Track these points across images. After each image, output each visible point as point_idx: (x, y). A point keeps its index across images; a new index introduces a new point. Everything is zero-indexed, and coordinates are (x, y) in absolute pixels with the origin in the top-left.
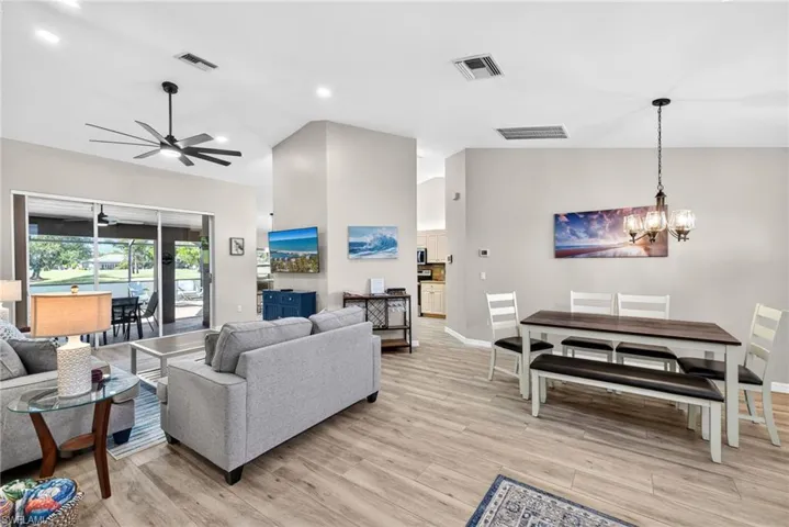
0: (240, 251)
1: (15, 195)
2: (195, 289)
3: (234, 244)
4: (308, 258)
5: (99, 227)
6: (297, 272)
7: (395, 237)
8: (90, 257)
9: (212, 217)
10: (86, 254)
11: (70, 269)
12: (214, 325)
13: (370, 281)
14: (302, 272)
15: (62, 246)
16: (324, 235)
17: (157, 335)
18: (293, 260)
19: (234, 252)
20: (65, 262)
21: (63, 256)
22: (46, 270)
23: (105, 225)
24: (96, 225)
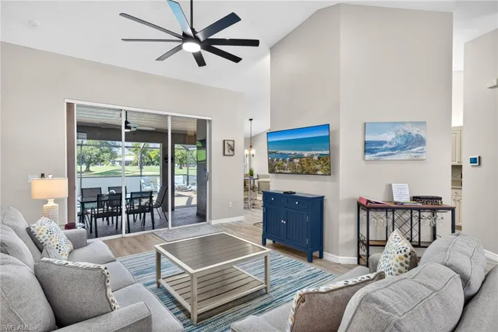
0: (231, 153)
1: (67, 103)
2: (184, 183)
3: (226, 145)
4: (316, 158)
5: (126, 133)
6: (302, 173)
7: (422, 134)
8: (116, 157)
9: (210, 121)
10: (114, 155)
11: (105, 165)
12: (210, 219)
13: (390, 186)
14: (308, 173)
15: (101, 150)
16: (337, 132)
17: (167, 226)
18: (296, 161)
19: (226, 153)
20: (103, 161)
21: (101, 157)
22: (93, 165)
23: (129, 130)
24: (124, 130)
